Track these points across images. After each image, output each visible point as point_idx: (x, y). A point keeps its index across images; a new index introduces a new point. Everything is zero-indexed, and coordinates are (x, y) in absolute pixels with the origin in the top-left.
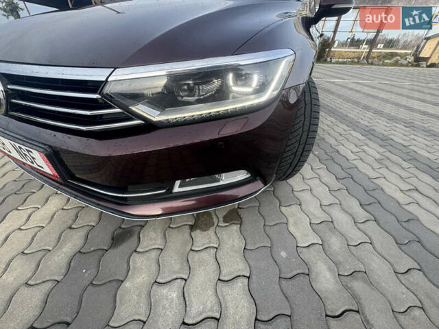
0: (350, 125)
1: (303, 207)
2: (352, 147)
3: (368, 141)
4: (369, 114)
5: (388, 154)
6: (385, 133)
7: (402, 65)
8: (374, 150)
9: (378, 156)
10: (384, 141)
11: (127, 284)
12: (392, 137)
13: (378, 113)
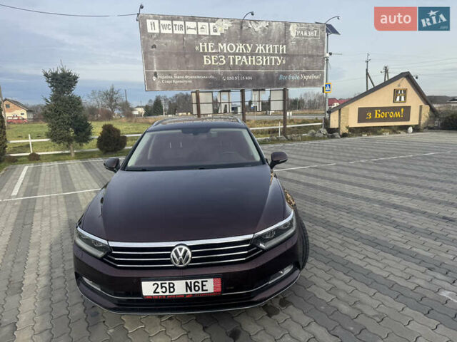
3: (330, 232)
4: (319, 207)
10: (339, 229)
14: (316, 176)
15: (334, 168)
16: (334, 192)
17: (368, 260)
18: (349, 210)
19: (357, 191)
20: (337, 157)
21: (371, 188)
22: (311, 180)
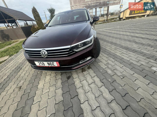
0: (107, 42)
1: (102, 62)
2: (109, 47)
3: (112, 45)
4: (111, 38)
5: (117, 47)
6: (115, 42)
7: (116, 21)
8: (113, 47)
9: (115, 48)
10: (115, 44)
11: (76, 83)
12: (117, 43)
13: (113, 37)
14: (113, 30)
15: (119, 28)
16: (117, 34)
17: (123, 54)
18: (120, 39)
19: (125, 33)
20: (120, 25)
21: (129, 32)
22: (111, 31)
